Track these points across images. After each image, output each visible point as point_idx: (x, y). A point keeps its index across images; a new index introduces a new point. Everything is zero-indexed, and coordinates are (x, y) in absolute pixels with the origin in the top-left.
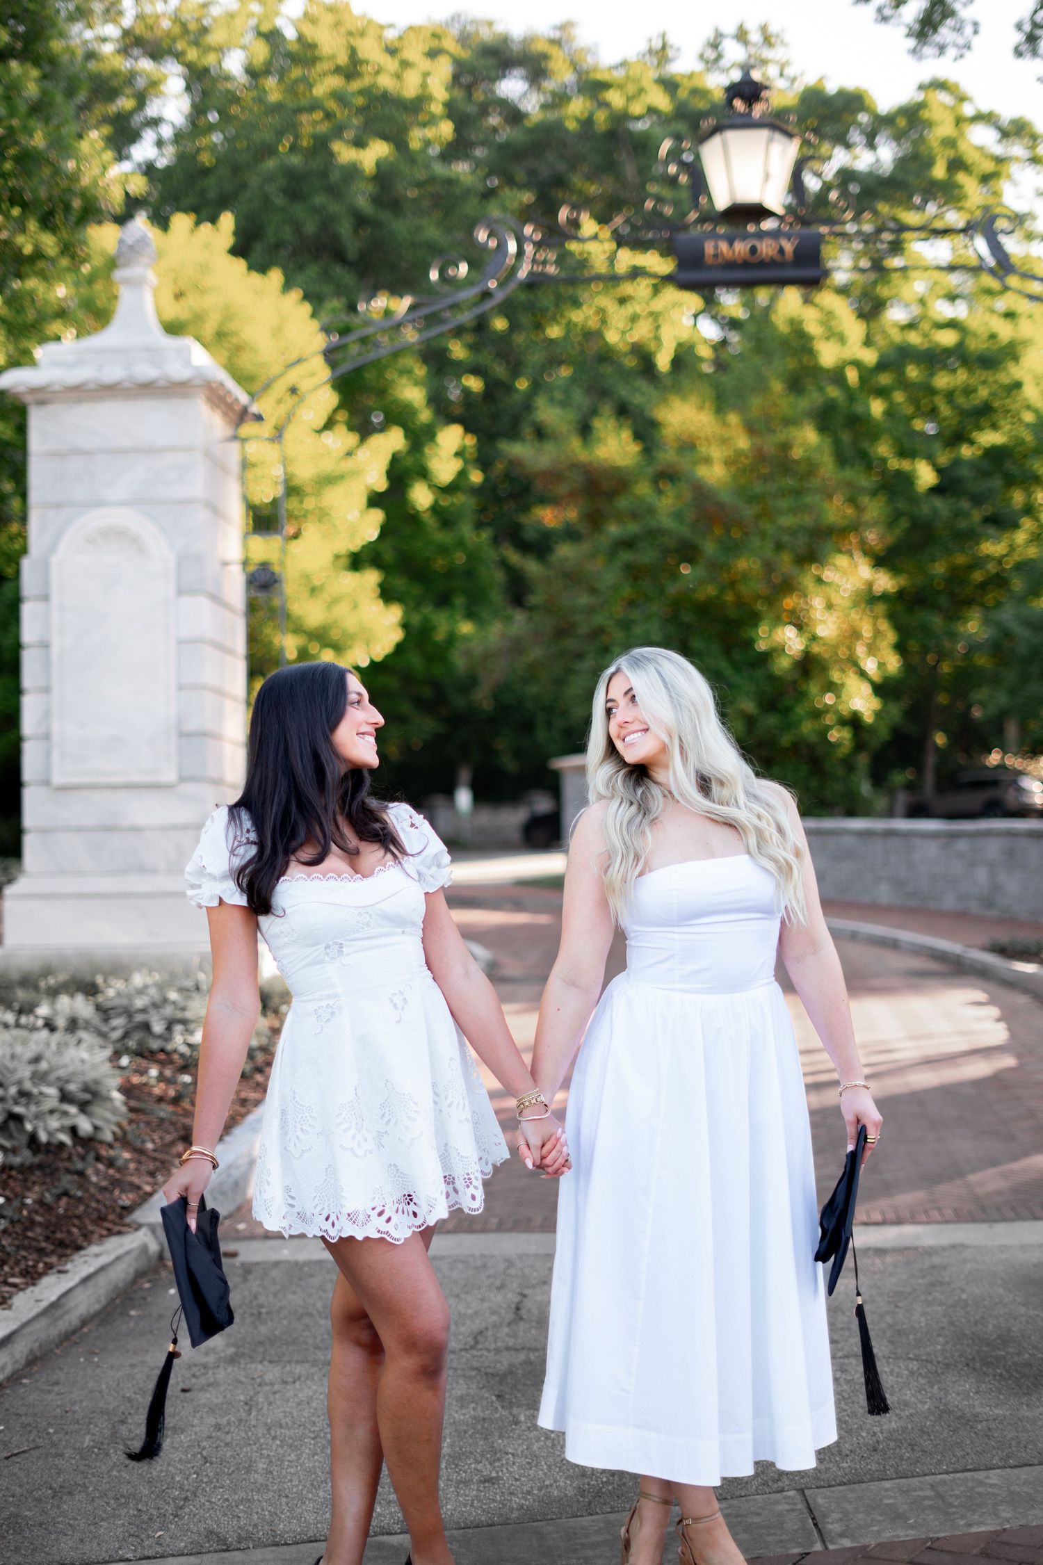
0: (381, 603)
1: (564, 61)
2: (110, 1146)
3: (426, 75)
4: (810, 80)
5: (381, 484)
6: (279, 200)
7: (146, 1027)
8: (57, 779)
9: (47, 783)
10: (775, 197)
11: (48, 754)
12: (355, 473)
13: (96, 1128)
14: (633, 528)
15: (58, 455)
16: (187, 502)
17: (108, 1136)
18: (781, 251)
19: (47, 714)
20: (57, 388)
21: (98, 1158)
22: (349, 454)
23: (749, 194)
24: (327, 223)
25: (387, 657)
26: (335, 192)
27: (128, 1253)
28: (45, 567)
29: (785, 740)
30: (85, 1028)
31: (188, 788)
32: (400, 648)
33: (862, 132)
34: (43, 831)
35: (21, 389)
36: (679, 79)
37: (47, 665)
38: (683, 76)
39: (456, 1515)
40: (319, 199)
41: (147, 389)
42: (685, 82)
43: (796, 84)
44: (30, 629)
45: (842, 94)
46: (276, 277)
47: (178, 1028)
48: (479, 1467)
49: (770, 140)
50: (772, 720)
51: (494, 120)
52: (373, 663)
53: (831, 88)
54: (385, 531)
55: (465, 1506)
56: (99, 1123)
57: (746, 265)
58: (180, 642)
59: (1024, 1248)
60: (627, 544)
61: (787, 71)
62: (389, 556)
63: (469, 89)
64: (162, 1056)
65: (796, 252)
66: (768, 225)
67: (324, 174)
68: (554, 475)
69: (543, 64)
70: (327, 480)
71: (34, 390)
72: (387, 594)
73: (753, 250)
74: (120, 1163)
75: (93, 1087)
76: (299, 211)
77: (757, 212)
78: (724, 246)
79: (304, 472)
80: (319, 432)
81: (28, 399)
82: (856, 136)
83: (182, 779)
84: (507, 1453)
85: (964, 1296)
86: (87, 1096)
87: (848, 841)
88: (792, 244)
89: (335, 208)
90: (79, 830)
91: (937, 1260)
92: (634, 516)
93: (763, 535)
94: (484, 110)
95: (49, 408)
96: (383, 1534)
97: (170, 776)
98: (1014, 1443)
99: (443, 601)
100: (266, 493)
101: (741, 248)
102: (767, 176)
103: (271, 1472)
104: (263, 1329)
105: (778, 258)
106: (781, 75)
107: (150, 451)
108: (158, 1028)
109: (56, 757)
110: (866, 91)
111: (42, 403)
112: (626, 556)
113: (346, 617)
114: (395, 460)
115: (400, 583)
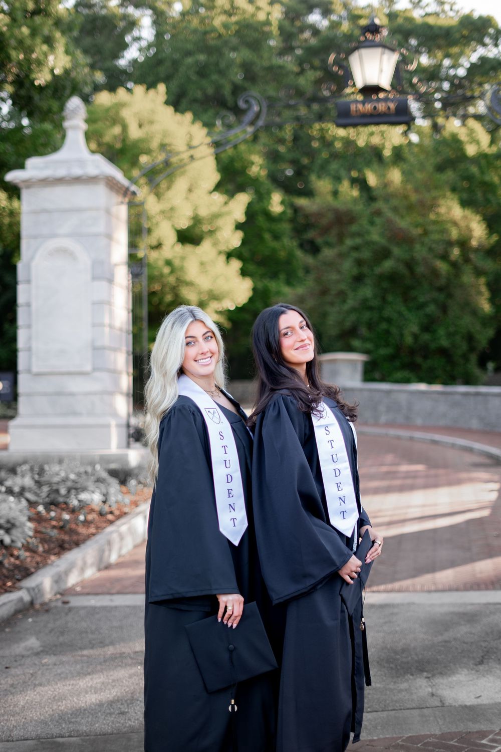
0: (241, 277)
1: (340, 4)
2: (20, 549)
3: (268, 14)
4: (466, 11)
5: (241, 218)
6: (194, 78)
7: (57, 491)
8: (35, 369)
9: (29, 371)
10: (385, 82)
11: (30, 358)
12: (228, 213)
13: (13, 541)
14: (358, 241)
15: (36, 212)
16: (96, 235)
17: (19, 545)
18: (389, 108)
19: (29, 339)
20: (34, 180)
21: (12, 555)
22: (226, 203)
23: (373, 80)
24: (218, 88)
25: (244, 305)
26: (222, 73)
27: (10, 601)
28: (28, 267)
29: (433, 346)
30: (30, 492)
31: (97, 374)
32: (251, 300)
33: (491, 38)
34: (29, 395)
35: (17, 181)
36: (398, 13)
37: (29, 314)
38: (400, 11)
39: (98, 729)
40: (215, 77)
41: (78, 180)
42: (401, 14)
43: (459, 14)
44: (22, 296)
45: (480, 18)
46: (189, 116)
47: (73, 492)
48: (122, 707)
49: (383, 54)
50: (426, 337)
51: (307, 35)
52: (237, 308)
53: (476, 15)
54: (244, 242)
55: (104, 725)
56: (14, 538)
57: (371, 115)
58: (94, 303)
59: (442, 605)
60: (356, 248)
61: (454, 8)
62: (246, 254)
63: (293, 20)
64: (64, 506)
65: (397, 108)
66: (382, 95)
67: (217, 64)
68: (319, 215)
69: (329, 6)
70: (216, 216)
71: (24, 181)
72: (244, 273)
73: (375, 108)
74: (22, 558)
75: (12, 521)
76: (204, 83)
77: (376, 89)
78: (360, 107)
79: (203, 212)
80: (211, 193)
81: (21, 185)
82: (487, 40)
83: (95, 369)
84: (138, 700)
85: (397, 629)
86: (9, 526)
87: (458, 397)
88: (394, 105)
89: (223, 81)
90: (45, 394)
91: (396, 610)
92: (358, 234)
93: (423, 244)
94: (302, 30)
95: (32, 190)
96: (59, 737)
97: (88, 368)
98: (376, 701)
99: (274, 276)
100: (184, 223)
101: (369, 107)
102: (381, 71)
103: (25, 707)
104: (61, 639)
105: (387, 112)
106: (451, 10)
107: (79, 210)
108: (63, 491)
109: (34, 359)
110: (492, 17)
111: (28, 187)
112: (355, 255)
113: (222, 285)
114: (250, 206)
115: (251, 267)
